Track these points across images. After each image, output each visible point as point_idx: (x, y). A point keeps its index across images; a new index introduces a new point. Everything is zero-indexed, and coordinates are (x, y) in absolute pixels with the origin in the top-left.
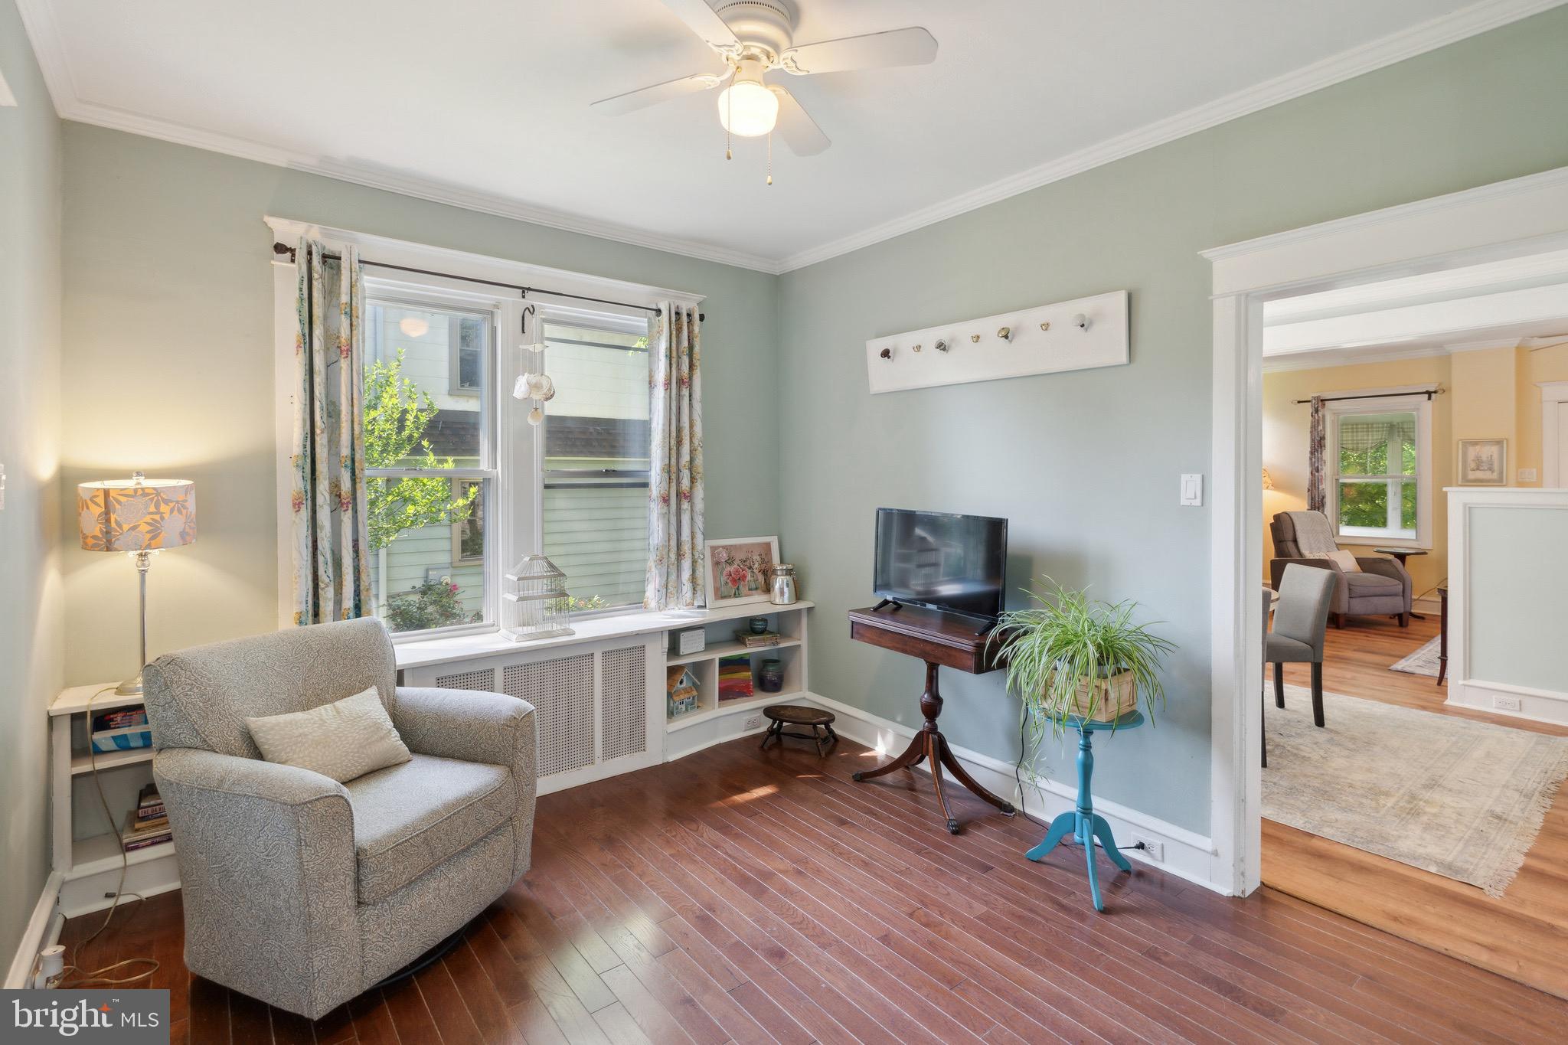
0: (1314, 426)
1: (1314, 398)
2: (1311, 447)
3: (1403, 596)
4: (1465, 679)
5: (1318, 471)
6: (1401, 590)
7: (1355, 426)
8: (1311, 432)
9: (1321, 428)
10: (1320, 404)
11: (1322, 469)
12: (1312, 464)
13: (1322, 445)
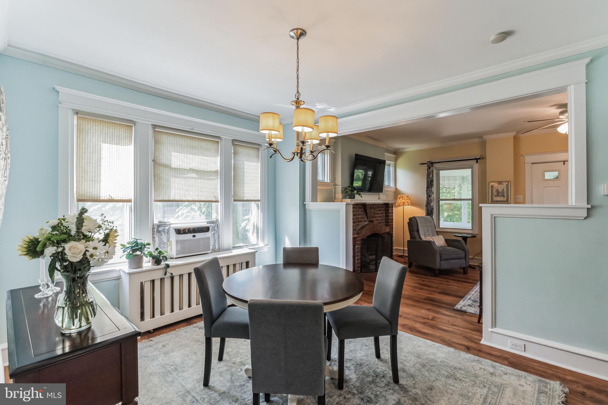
0: (428, 175)
1: (428, 162)
2: (427, 185)
3: (465, 259)
4: (492, 327)
5: (430, 197)
6: (464, 256)
7: (449, 178)
8: (427, 178)
9: (431, 176)
10: (431, 165)
11: (432, 196)
12: (427, 193)
13: (432, 184)
